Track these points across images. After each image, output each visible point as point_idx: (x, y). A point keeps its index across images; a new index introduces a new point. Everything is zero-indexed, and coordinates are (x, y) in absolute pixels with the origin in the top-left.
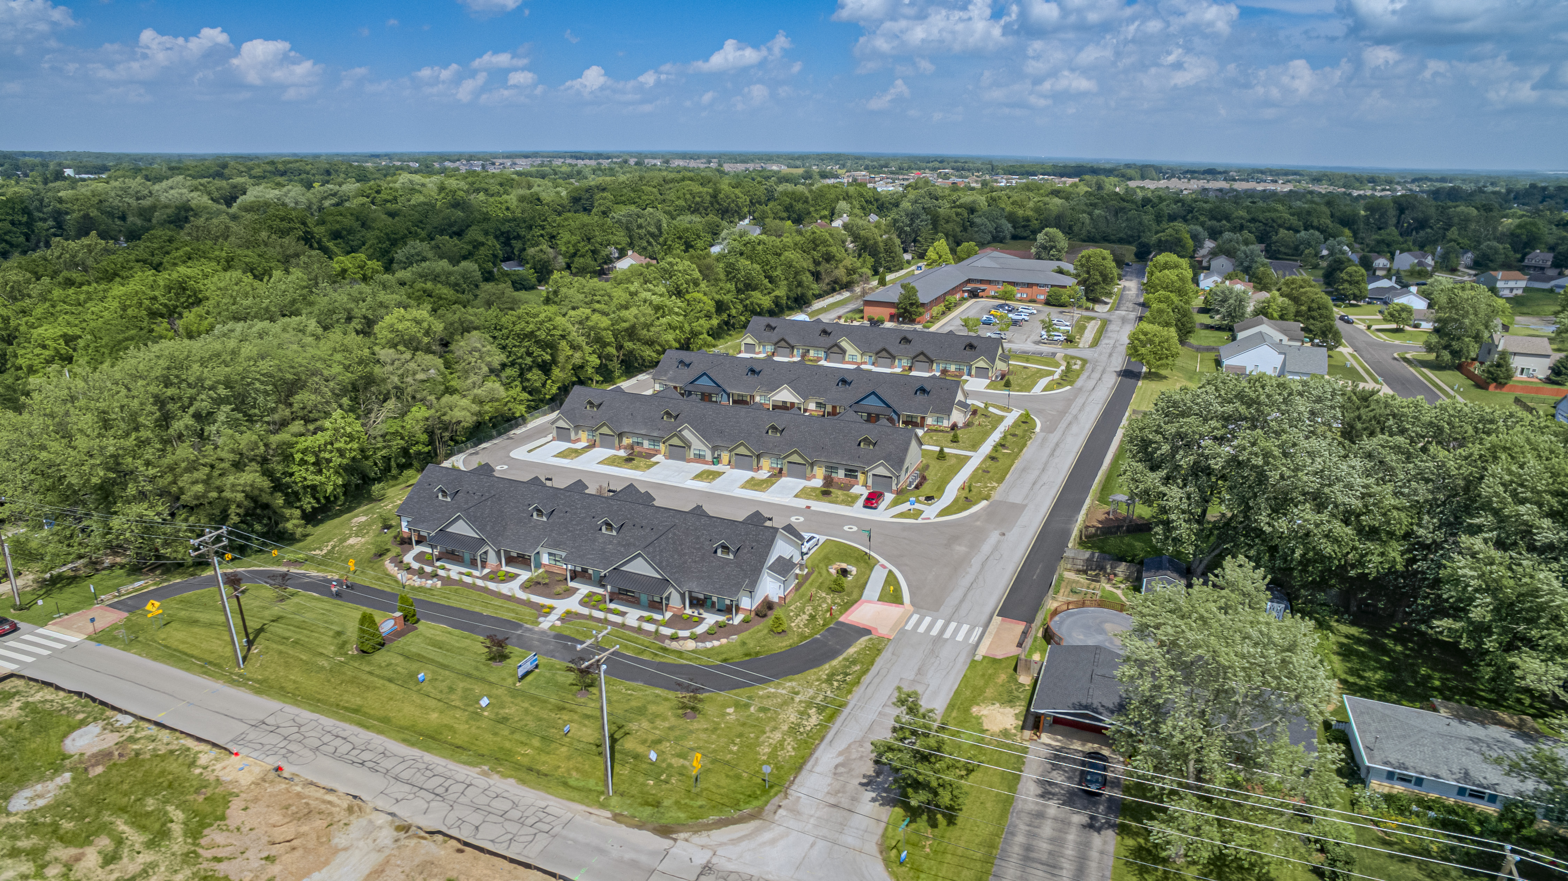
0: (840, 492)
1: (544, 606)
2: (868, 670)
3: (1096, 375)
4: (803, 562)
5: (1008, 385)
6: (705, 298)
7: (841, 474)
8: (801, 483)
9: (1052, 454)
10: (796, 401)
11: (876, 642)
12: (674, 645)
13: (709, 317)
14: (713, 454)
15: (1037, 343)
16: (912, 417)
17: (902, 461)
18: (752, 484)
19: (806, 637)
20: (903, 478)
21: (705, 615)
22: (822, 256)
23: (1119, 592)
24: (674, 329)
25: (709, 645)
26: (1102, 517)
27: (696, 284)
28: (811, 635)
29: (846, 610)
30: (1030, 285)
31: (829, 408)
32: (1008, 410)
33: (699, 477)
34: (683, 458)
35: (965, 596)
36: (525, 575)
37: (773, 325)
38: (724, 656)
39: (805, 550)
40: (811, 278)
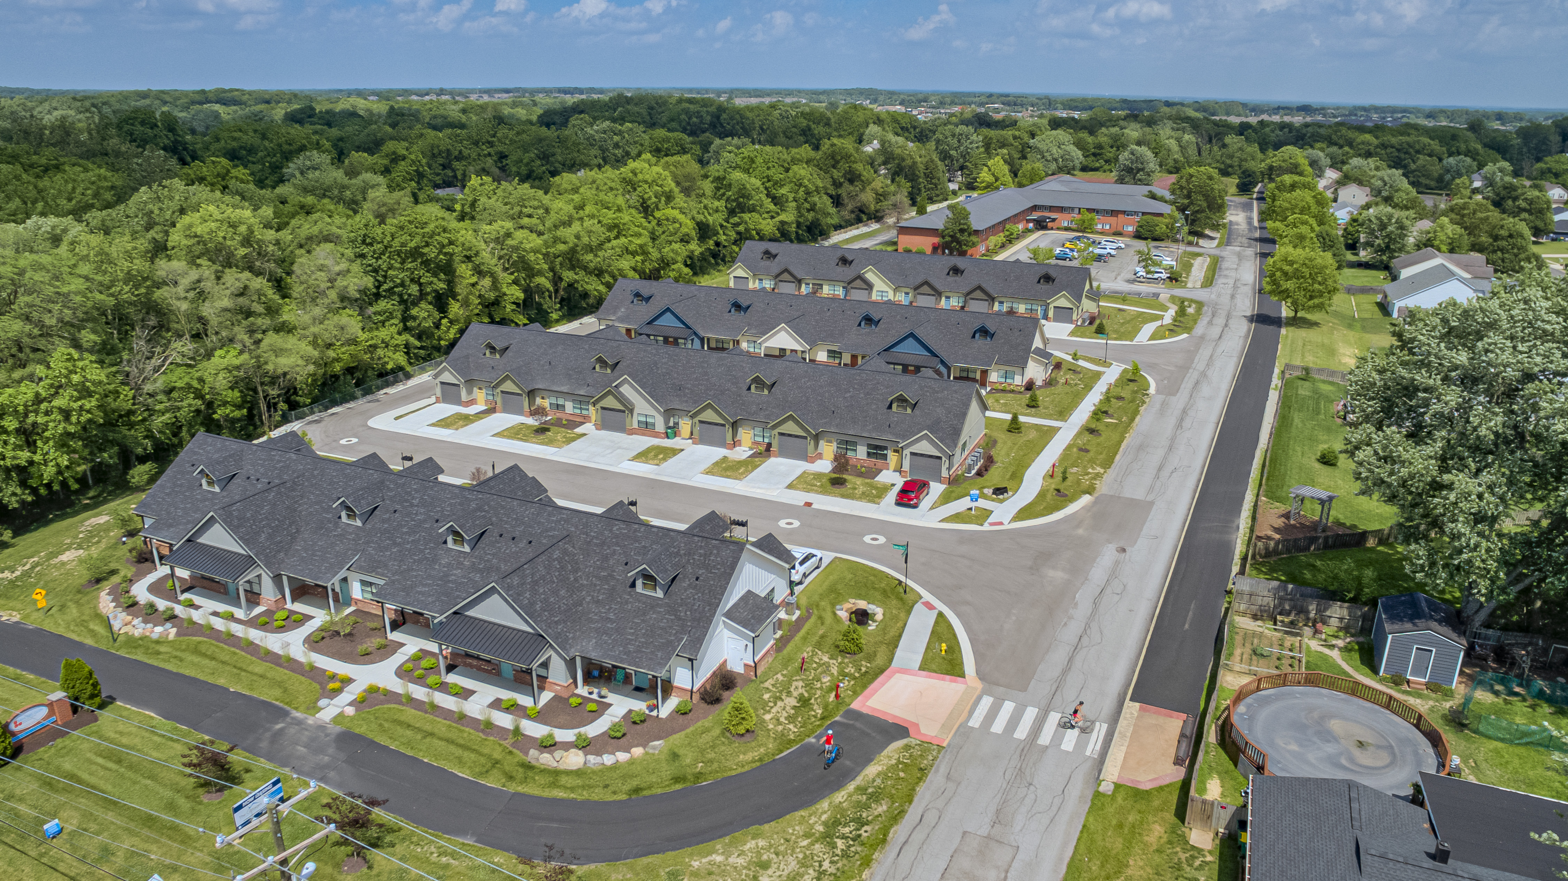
0: (859, 481)
1: (333, 677)
2: (902, 812)
3: (1220, 321)
4: (793, 600)
5: (1100, 330)
6: (681, 217)
7: (862, 452)
8: (799, 467)
9: (1179, 425)
10: (799, 348)
11: (916, 752)
12: (546, 759)
13: (685, 240)
14: (667, 422)
15: (1132, 282)
16: (967, 370)
17: (956, 432)
18: (725, 468)
19: (790, 742)
20: (958, 460)
21: (612, 698)
22: (844, 176)
23: (1335, 654)
24: (634, 254)
25: (608, 759)
26: (1280, 522)
27: (669, 198)
28: (800, 737)
29: (865, 687)
30: (1114, 213)
31: (846, 358)
32: (1105, 363)
33: (642, 456)
34: (621, 428)
35: (1070, 660)
36: (319, 617)
37: (774, 252)
38: (635, 783)
39: (796, 578)
40: (828, 201)
